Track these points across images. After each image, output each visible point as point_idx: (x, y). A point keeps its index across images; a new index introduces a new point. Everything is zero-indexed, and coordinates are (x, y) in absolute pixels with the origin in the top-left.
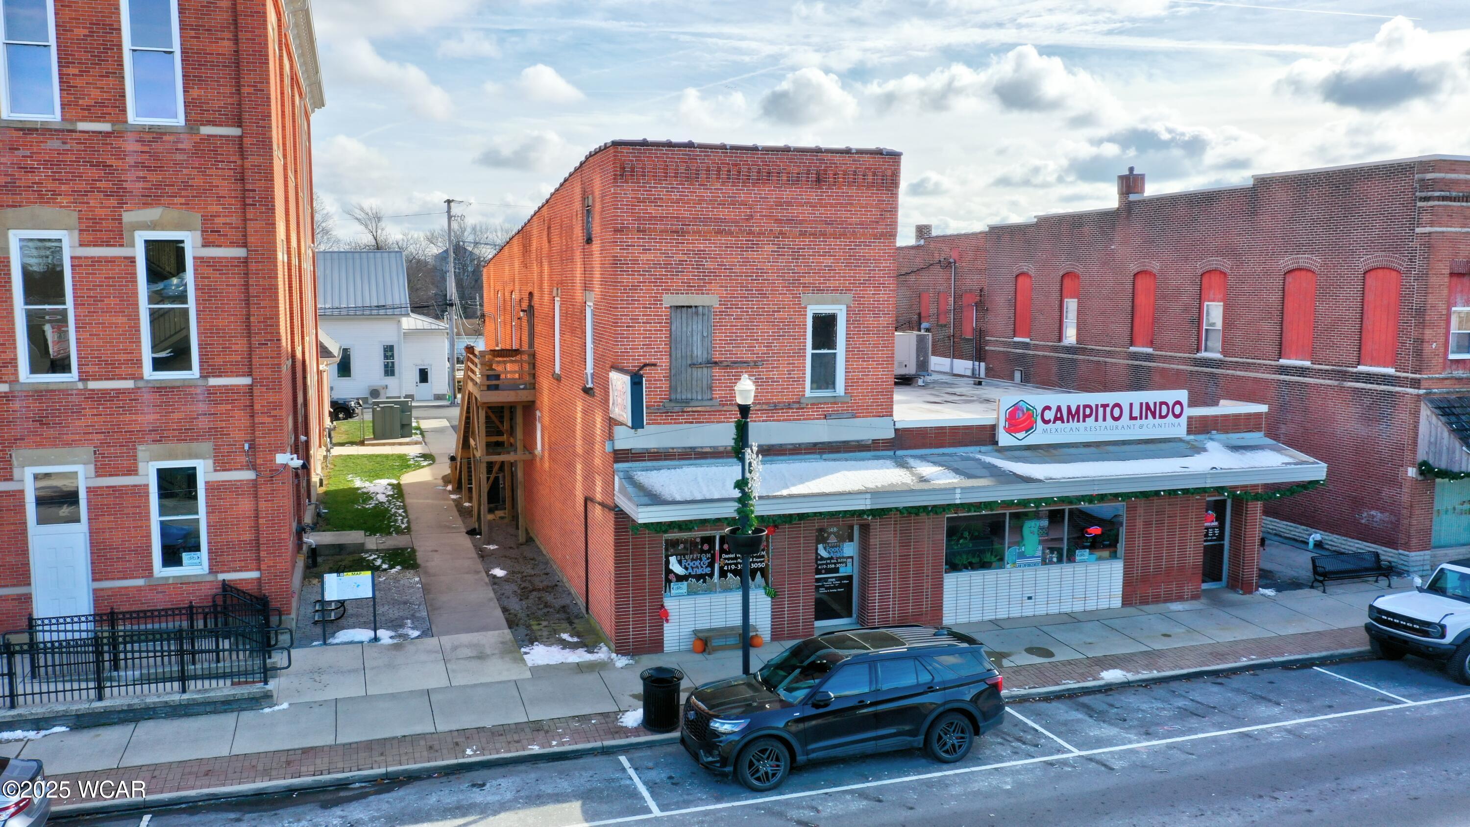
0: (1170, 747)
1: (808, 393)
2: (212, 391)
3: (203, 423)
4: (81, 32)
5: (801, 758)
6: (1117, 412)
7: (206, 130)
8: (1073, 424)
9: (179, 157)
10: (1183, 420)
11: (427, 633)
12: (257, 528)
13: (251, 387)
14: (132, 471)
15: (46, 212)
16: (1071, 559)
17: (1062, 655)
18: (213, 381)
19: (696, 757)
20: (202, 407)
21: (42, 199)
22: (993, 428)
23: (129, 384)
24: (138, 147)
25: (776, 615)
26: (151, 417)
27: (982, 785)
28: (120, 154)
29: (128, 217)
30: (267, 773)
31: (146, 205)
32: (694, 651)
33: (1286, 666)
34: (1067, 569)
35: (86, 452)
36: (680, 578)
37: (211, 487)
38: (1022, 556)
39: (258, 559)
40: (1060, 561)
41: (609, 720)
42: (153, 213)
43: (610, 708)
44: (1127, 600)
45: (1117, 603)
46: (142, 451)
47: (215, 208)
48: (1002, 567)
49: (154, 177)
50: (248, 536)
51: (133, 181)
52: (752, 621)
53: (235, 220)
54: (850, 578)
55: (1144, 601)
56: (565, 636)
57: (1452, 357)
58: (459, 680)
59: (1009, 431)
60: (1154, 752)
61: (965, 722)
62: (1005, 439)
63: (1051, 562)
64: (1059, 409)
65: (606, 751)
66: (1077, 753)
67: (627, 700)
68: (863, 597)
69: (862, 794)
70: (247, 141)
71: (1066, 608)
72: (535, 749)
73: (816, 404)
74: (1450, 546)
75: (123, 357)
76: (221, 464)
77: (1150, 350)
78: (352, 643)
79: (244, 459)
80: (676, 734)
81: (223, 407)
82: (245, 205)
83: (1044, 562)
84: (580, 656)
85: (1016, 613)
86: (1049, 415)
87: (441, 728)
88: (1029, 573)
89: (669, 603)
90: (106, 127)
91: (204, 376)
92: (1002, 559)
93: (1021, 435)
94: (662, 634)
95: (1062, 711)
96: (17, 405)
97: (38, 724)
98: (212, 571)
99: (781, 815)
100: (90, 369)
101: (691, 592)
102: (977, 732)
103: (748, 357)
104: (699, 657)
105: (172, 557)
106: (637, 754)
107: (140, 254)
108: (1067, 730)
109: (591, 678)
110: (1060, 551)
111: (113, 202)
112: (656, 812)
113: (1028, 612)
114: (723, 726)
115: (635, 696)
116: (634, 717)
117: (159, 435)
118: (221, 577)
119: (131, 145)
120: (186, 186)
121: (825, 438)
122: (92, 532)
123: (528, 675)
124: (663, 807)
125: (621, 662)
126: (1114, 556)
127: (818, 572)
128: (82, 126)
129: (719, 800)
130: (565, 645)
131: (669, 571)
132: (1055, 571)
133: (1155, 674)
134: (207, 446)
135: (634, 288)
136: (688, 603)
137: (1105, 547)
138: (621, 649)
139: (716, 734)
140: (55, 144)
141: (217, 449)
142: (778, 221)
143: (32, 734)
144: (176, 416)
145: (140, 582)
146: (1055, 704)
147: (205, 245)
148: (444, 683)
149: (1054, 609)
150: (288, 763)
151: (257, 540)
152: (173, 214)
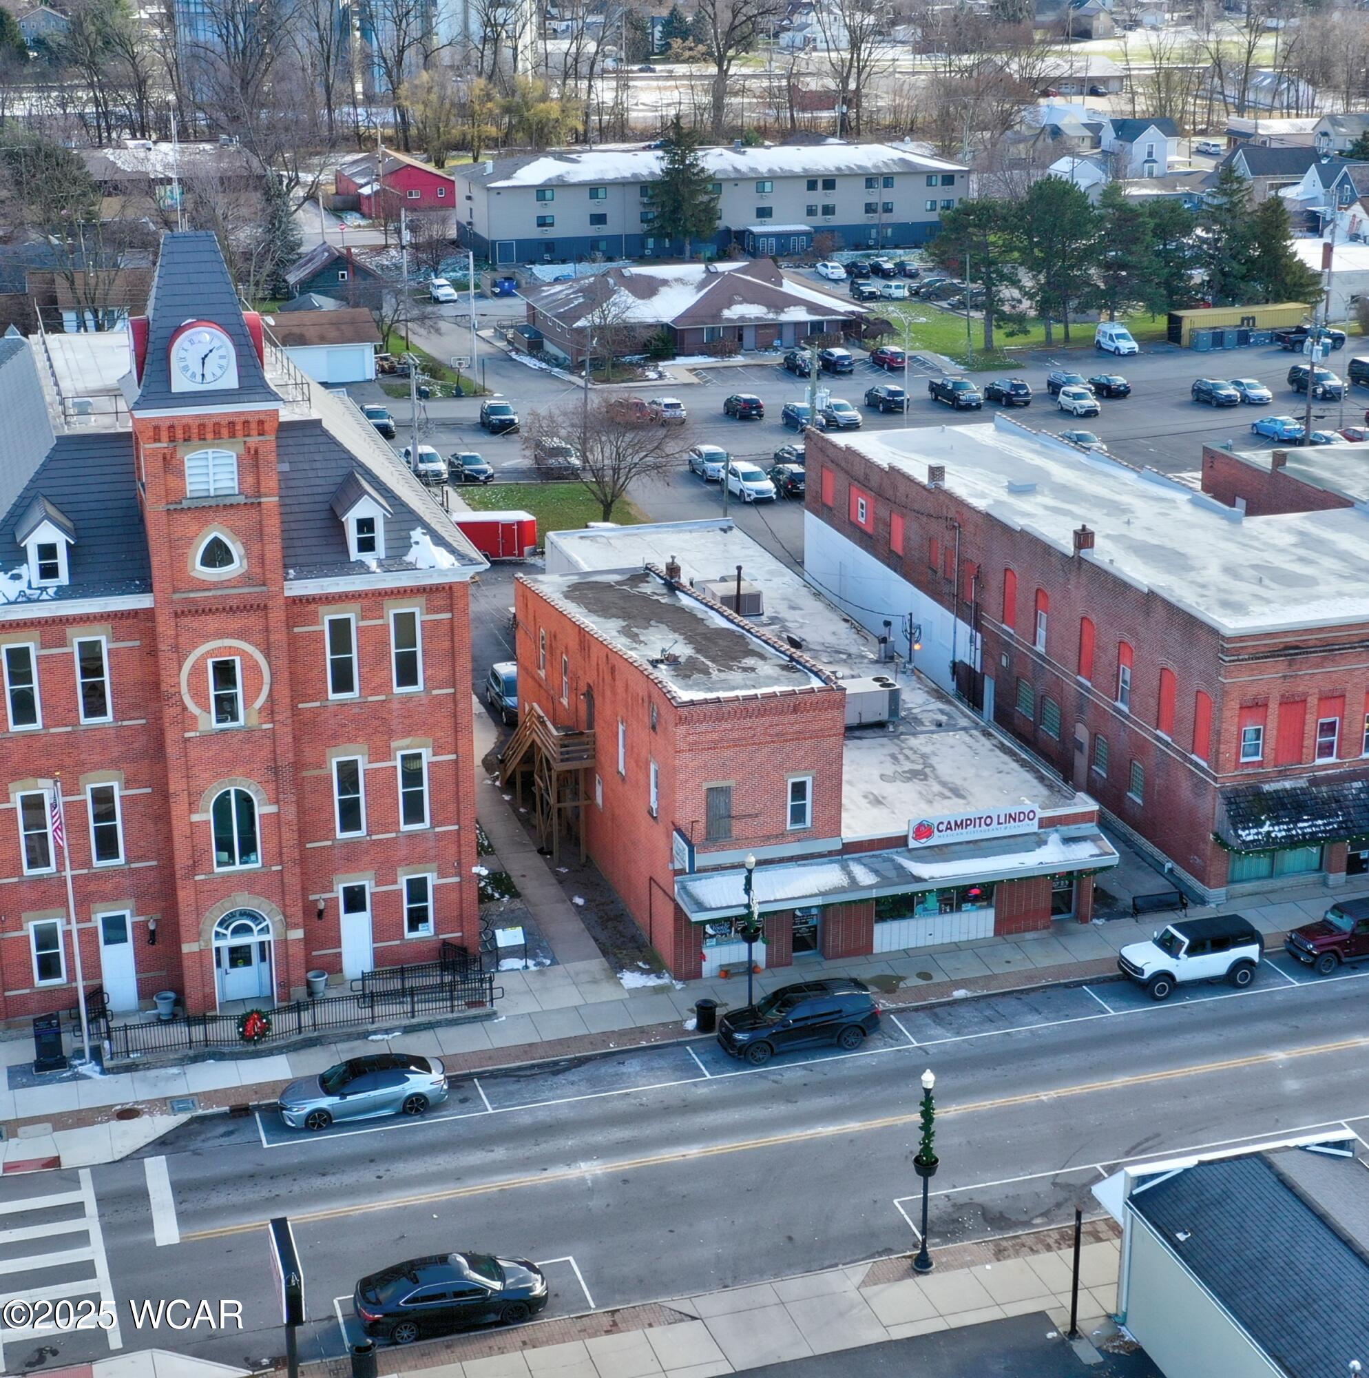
0: (964, 1041)
1: (789, 827)
2: (437, 835)
3: (432, 852)
4: (370, 648)
5: (776, 1051)
6: (988, 821)
7: (435, 692)
8: (959, 831)
9: (421, 709)
10: (1036, 821)
11: (554, 962)
12: (461, 909)
13: (458, 831)
14: (395, 882)
15: (351, 746)
16: (959, 909)
17: (938, 978)
18: (438, 829)
19: (726, 1050)
20: (431, 844)
21: (349, 740)
22: (906, 837)
23: (393, 835)
24: (399, 706)
25: (769, 954)
26: (404, 852)
27: (861, 1062)
28: (390, 711)
29: (394, 744)
30: (518, 1058)
31: (404, 737)
32: (719, 976)
33: (1067, 986)
34: (956, 917)
35: (371, 874)
36: (712, 936)
37: (435, 887)
38: (925, 910)
39: (462, 926)
40: (952, 911)
41: (679, 1024)
42: (407, 741)
43: (677, 1018)
44: (996, 934)
45: (991, 934)
46: (400, 871)
47: (439, 734)
48: (912, 917)
49: (407, 721)
50: (456, 913)
51: (396, 725)
52: (754, 958)
53: (450, 740)
54: (815, 927)
55: (1009, 932)
56: (640, 964)
57: (1243, 760)
58: (592, 999)
59: (915, 839)
60: (955, 1044)
61: (859, 1031)
62: (913, 844)
63: (946, 912)
64: (949, 823)
65: (679, 1044)
66: (916, 1044)
67: (686, 1014)
68: (823, 939)
69: (804, 1067)
70: (458, 697)
71: (956, 939)
72: (644, 1043)
73: (793, 832)
74: (1248, 880)
75: (390, 820)
76: (442, 875)
77: (1088, 684)
78: (512, 970)
79: (453, 871)
80: (715, 1034)
81: (443, 843)
82: (456, 731)
83: (940, 912)
84: (652, 981)
85: (921, 943)
86: (942, 827)
87: (593, 1031)
88: (930, 921)
89: (705, 951)
90: (382, 698)
91: (433, 826)
92: (912, 910)
93: (924, 840)
94: (701, 967)
95: (922, 1018)
96: (336, 851)
97: (387, 1031)
98: (436, 934)
99: (765, 1078)
100: (373, 828)
101: (718, 944)
102: (865, 1035)
103: (753, 811)
104: (722, 981)
105: (413, 927)
106: (697, 1045)
107: (399, 763)
108: (917, 1031)
109: (661, 998)
110: (951, 906)
111: (386, 737)
112: (709, 1077)
113: (929, 943)
114: (739, 1036)
115: (691, 1010)
116: (691, 1024)
117: (409, 861)
118: (442, 937)
119: (396, 706)
120: (425, 724)
121: (799, 853)
122: (373, 917)
123: (627, 996)
124: (712, 1074)
125: (679, 986)
126: (989, 906)
127: (795, 924)
128: (370, 699)
129: (737, 1070)
130: (644, 972)
131: (705, 933)
132: (947, 918)
133: (985, 992)
134: (434, 865)
135: (686, 782)
136: (716, 950)
137: (984, 900)
138: (677, 977)
139: (735, 1040)
140: (357, 710)
141: (439, 866)
142: (770, 735)
143: (386, 1037)
144: (418, 850)
145: (398, 942)
146: (921, 1014)
147: (434, 755)
148: (582, 1002)
149: (946, 941)
150: (525, 1052)
151: (461, 915)
152: (418, 740)
